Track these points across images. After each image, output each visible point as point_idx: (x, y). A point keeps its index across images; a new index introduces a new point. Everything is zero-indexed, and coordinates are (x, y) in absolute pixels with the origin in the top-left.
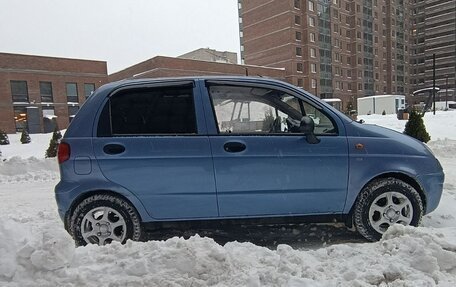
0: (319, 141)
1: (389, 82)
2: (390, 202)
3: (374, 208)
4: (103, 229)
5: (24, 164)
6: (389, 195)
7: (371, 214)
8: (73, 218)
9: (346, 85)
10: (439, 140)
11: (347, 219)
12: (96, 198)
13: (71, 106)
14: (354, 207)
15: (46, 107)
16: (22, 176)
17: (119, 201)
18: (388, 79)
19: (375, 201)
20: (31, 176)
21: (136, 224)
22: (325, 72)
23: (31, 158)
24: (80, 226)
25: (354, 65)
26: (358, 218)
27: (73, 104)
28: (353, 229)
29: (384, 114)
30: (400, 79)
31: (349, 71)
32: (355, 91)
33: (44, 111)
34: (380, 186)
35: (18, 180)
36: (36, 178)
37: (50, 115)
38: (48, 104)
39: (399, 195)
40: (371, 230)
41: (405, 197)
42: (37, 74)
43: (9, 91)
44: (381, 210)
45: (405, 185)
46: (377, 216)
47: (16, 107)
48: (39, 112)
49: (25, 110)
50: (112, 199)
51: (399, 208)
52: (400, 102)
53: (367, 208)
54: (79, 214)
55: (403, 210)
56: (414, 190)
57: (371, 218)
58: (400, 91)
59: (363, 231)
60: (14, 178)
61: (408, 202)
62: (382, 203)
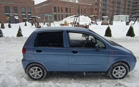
0: (100, 51)
1: (125, 10)
2: (119, 69)
3: (114, 70)
4: (36, 73)
5: (10, 39)
6: (119, 67)
7: (113, 72)
8: (27, 69)
9: (110, 11)
10: (138, 36)
11: (107, 72)
12: (34, 64)
13: (23, 15)
14: (109, 70)
15: (15, 15)
16: (10, 42)
17: (40, 65)
18: (125, 9)
19: (115, 68)
20: (13, 43)
21: (45, 72)
22: (104, 6)
23: (12, 37)
24: (29, 71)
25: (114, 4)
26: (109, 73)
27: (24, 14)
28: (108, 75)
29: (122, 21)
30: (128, 9)
31: (112, 6)
32: (113, 13)
33: (15, 16)
34: (117, 64)
35: (9, 44)
36: (14, 43)
37: (17, 18)
38: (16, 14)
39: (122, 67)
40: (113, 76)
41: (124, 68)
42: (12, 4)
43: (4, 10)
44: (116, 71)
45: (124, 64)
46: (115, 72)
47: (6, 15)
48: (13, 17)
49: (9, 16)
50: (38, 65)
51: (122, 71)
52: (127, 17)
53: (112, 70)
54: (29, 68)
55: (123, 71)
56: (127, 66)
57: (113, 73)
58: (128, 13)
59: (110, 76)
60: (8, 43)
61: (125, 69)
62: (117, 69)
